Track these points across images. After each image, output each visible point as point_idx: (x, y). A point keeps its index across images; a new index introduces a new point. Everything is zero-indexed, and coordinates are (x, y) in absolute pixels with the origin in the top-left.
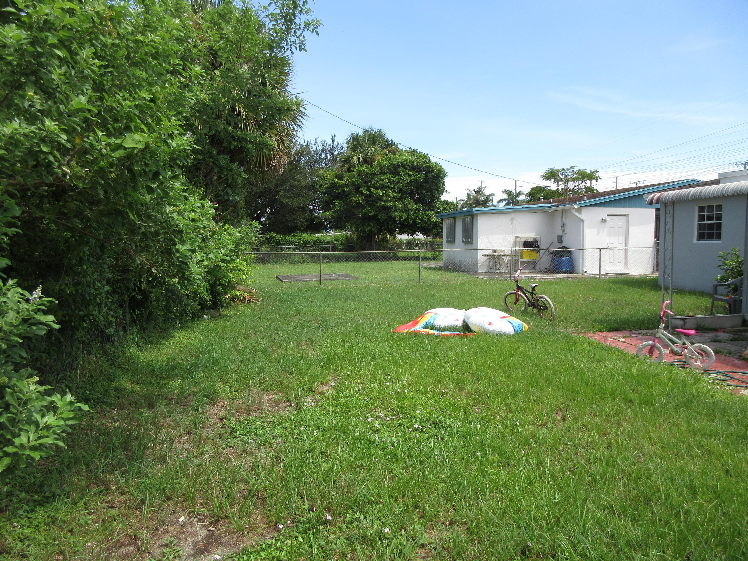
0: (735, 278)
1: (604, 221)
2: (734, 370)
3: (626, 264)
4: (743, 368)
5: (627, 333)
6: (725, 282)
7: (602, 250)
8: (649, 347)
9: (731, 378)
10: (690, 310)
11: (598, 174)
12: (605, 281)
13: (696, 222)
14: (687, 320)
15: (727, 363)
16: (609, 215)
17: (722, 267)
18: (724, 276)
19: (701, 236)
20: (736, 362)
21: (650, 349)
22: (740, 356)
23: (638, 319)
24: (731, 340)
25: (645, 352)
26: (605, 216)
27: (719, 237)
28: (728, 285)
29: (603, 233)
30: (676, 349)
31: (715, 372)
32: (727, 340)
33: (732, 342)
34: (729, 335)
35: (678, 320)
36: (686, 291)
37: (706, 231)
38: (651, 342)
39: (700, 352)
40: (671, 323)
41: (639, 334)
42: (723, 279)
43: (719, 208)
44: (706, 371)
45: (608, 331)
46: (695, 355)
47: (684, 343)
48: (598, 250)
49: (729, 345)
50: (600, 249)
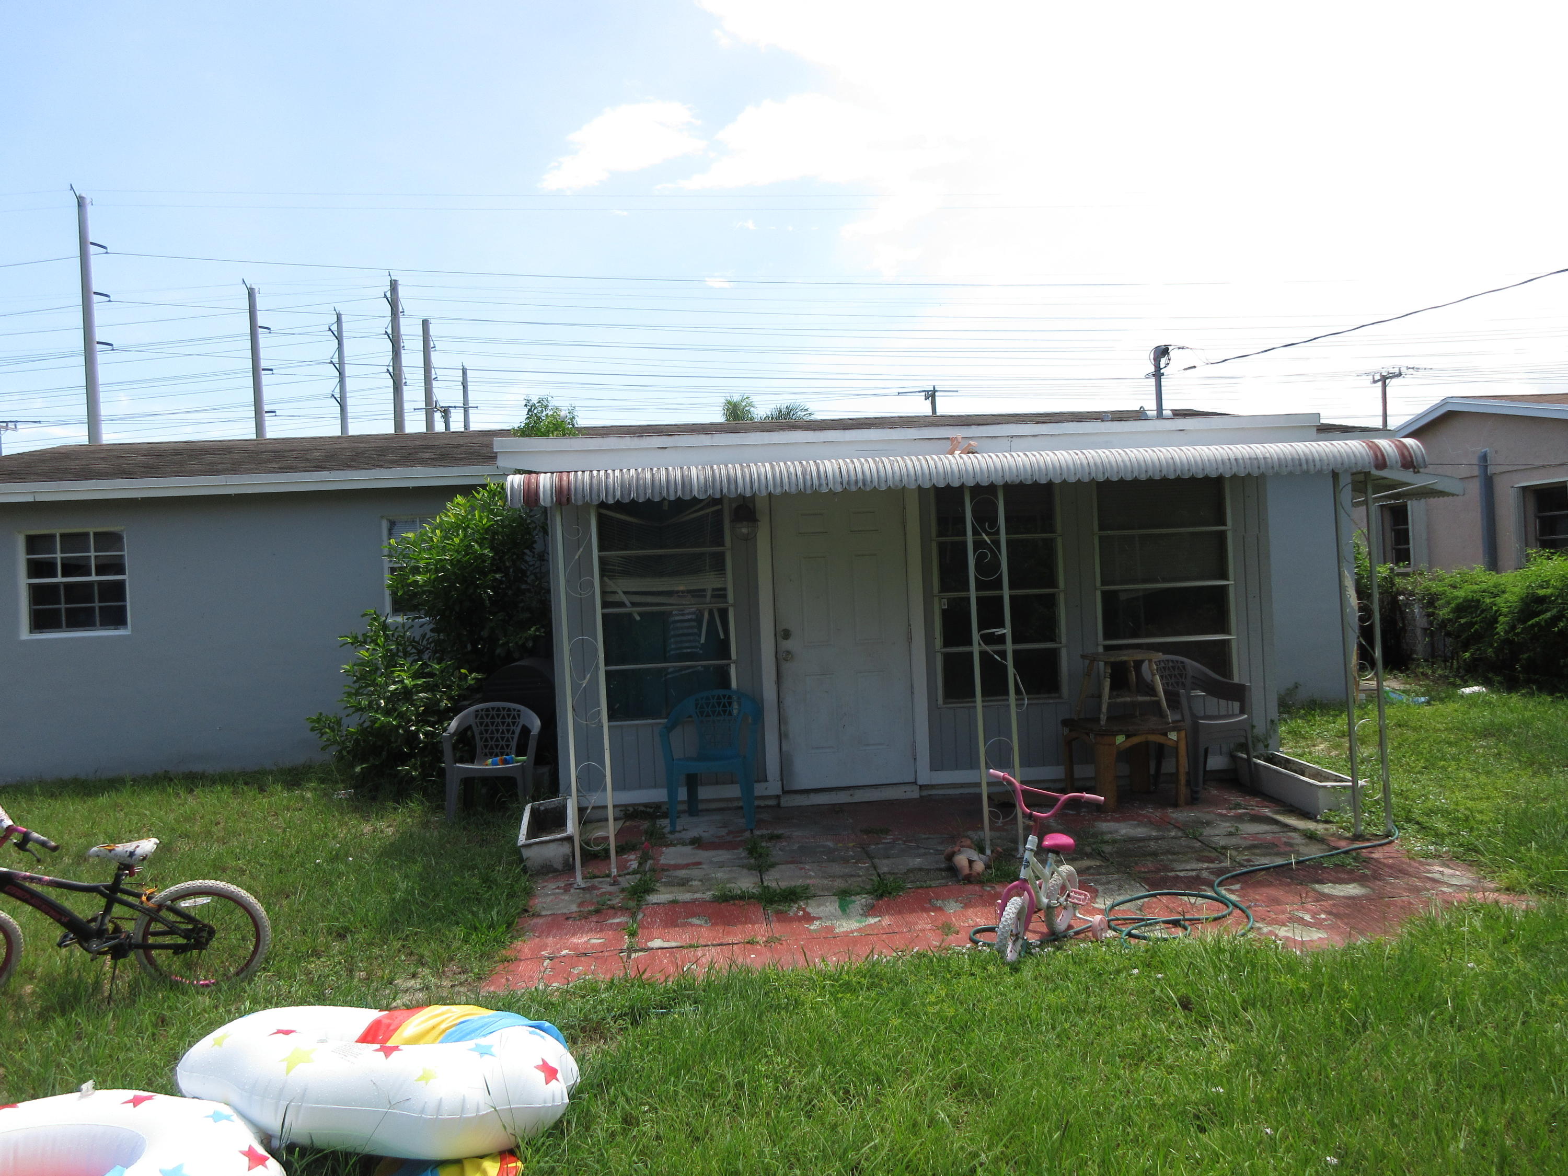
13: (23, 581)
19: (45, 621)
27: (117, 618)
37: (62, 606)
43: (110, 540)
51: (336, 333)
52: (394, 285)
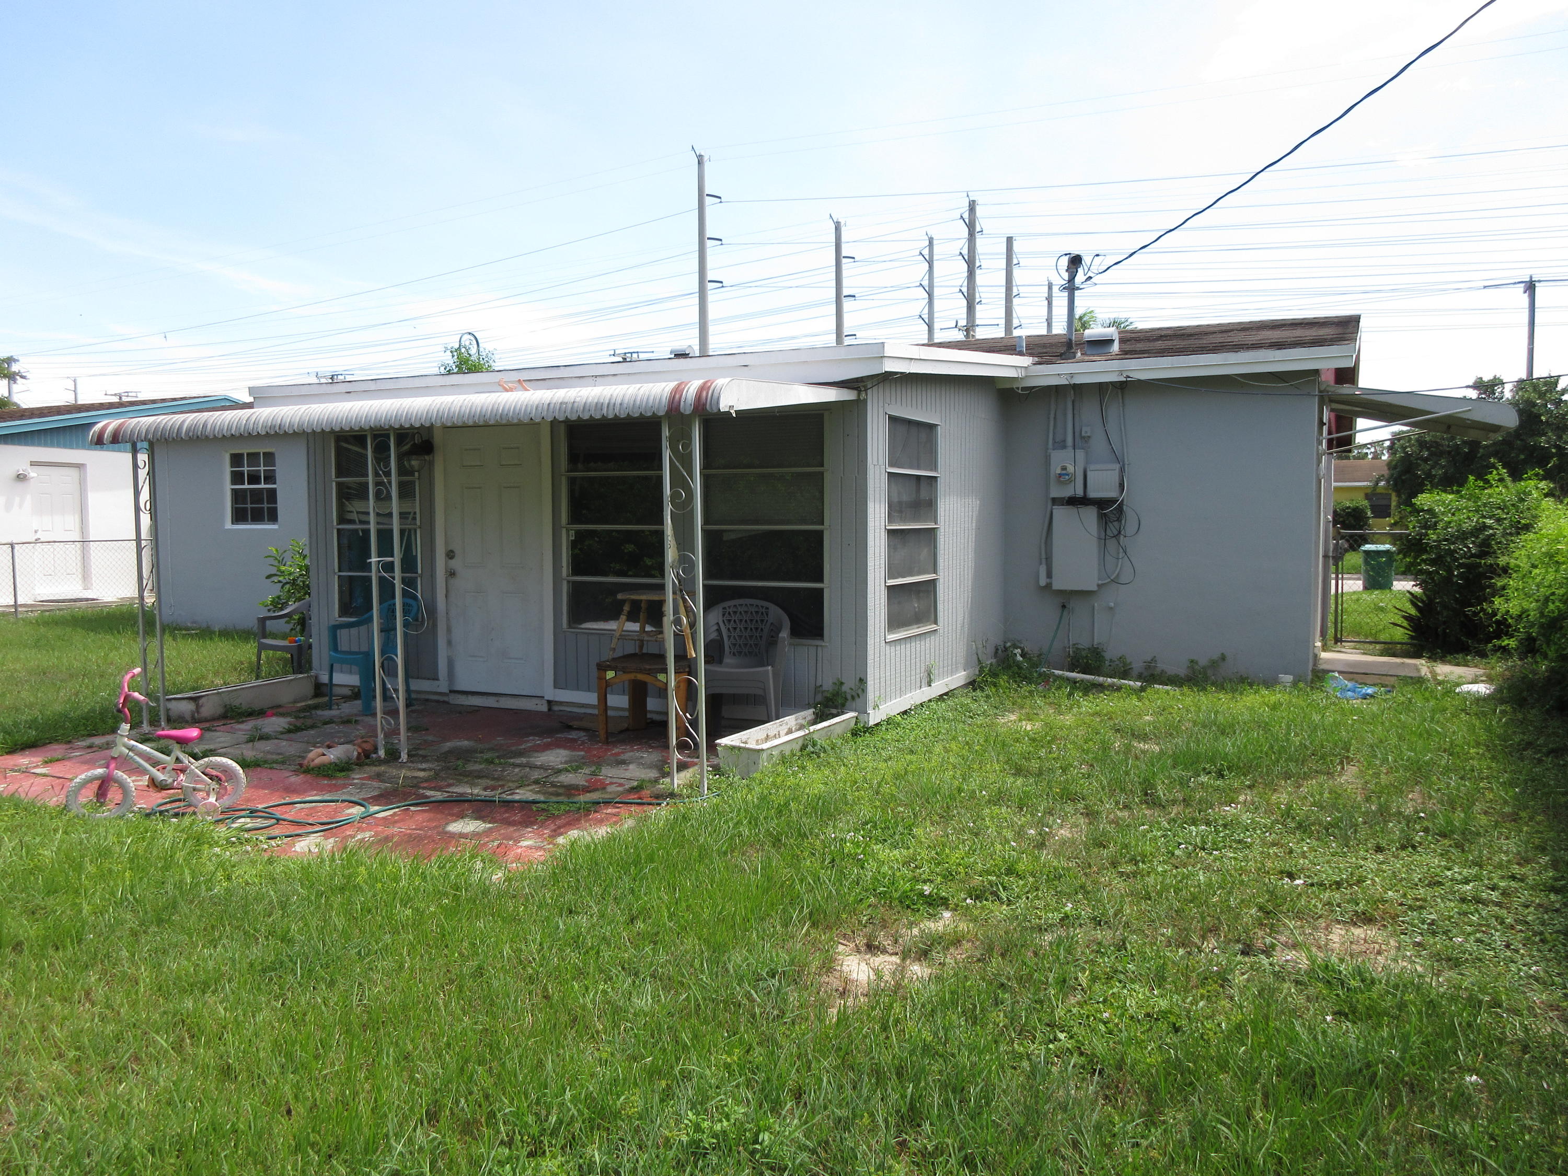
0: (300, 599)
1: (21, 478)
2: (288, 800)
3: (86, 576)
4: (305, 792)
5: (57, 750)
6: (281, 609)
7: (17, 547)
8: (96, 784)
9: (278, 820)
10: (216, 674)
11: (15, 368)
12: (28, 622)
13: (228, 487)
14: (201, 701)
15: (271, 786)
16: (33, 464)
17: (275, 579)
18: (279, 597)
19: (239, 516)
20: (293, 779)
21: (100, 788)
22: (301, 765)
23: (93, 710)
24: (289, 731)
25: (88, 795)
26: (23, 466)
27: (273, 516)
28: (288, 615)
29: (21, 506)
30: (160, 776)
31: (243, 813)
32: (282, 733)
33: (292, 735)
34: (289, 719)
35: (184, 703)
36: (214, 632)
37: (249, 506)
38: (100, 771)
39: (214, 773)
40: (168, 710)
41: (90, 747)
42: (278, 604)
43: (270, 458)
44: (229, 814)
45: (9, 753)
46: (202, 782)
47: (178, 760)
48: (8, 549)
49: (284, 743)
50: (12, 546)
51: (927, 257)
52: (972, 206)
